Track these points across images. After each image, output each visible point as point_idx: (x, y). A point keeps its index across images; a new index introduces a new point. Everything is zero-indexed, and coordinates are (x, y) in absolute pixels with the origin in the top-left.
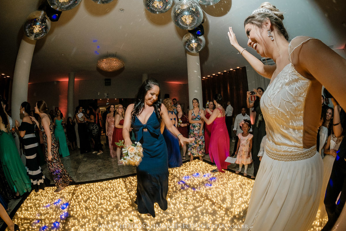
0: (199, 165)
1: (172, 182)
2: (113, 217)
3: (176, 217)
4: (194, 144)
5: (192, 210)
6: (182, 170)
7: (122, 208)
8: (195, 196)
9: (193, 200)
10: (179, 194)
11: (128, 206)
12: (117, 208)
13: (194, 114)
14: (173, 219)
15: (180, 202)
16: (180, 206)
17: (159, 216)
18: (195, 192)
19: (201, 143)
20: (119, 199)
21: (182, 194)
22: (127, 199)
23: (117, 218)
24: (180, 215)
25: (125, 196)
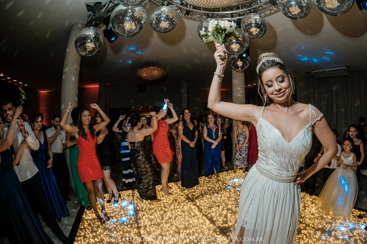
0: (240, 172)
1: (217, 184)
2: (175, 207)
3: (222, 204)
4: (238, 157)
5: (233, 201)
6: (225, 176)
7: (180, 201)
8: (236, 193)
9: (235, 195)
10: (223, 191)
11: (185, 199)
12: (176, 201)
13: (238, 131)
14: (220, 205)
15: (225, 196)
16: (225, 198)
17: (210, 204)
18: (236, 191)
19: (244, 156)
20: (176, 196)
21: (226, 192)
22: (182, 195)
23: (178, 207)
24: (226, 203)
25: (180, 194)
